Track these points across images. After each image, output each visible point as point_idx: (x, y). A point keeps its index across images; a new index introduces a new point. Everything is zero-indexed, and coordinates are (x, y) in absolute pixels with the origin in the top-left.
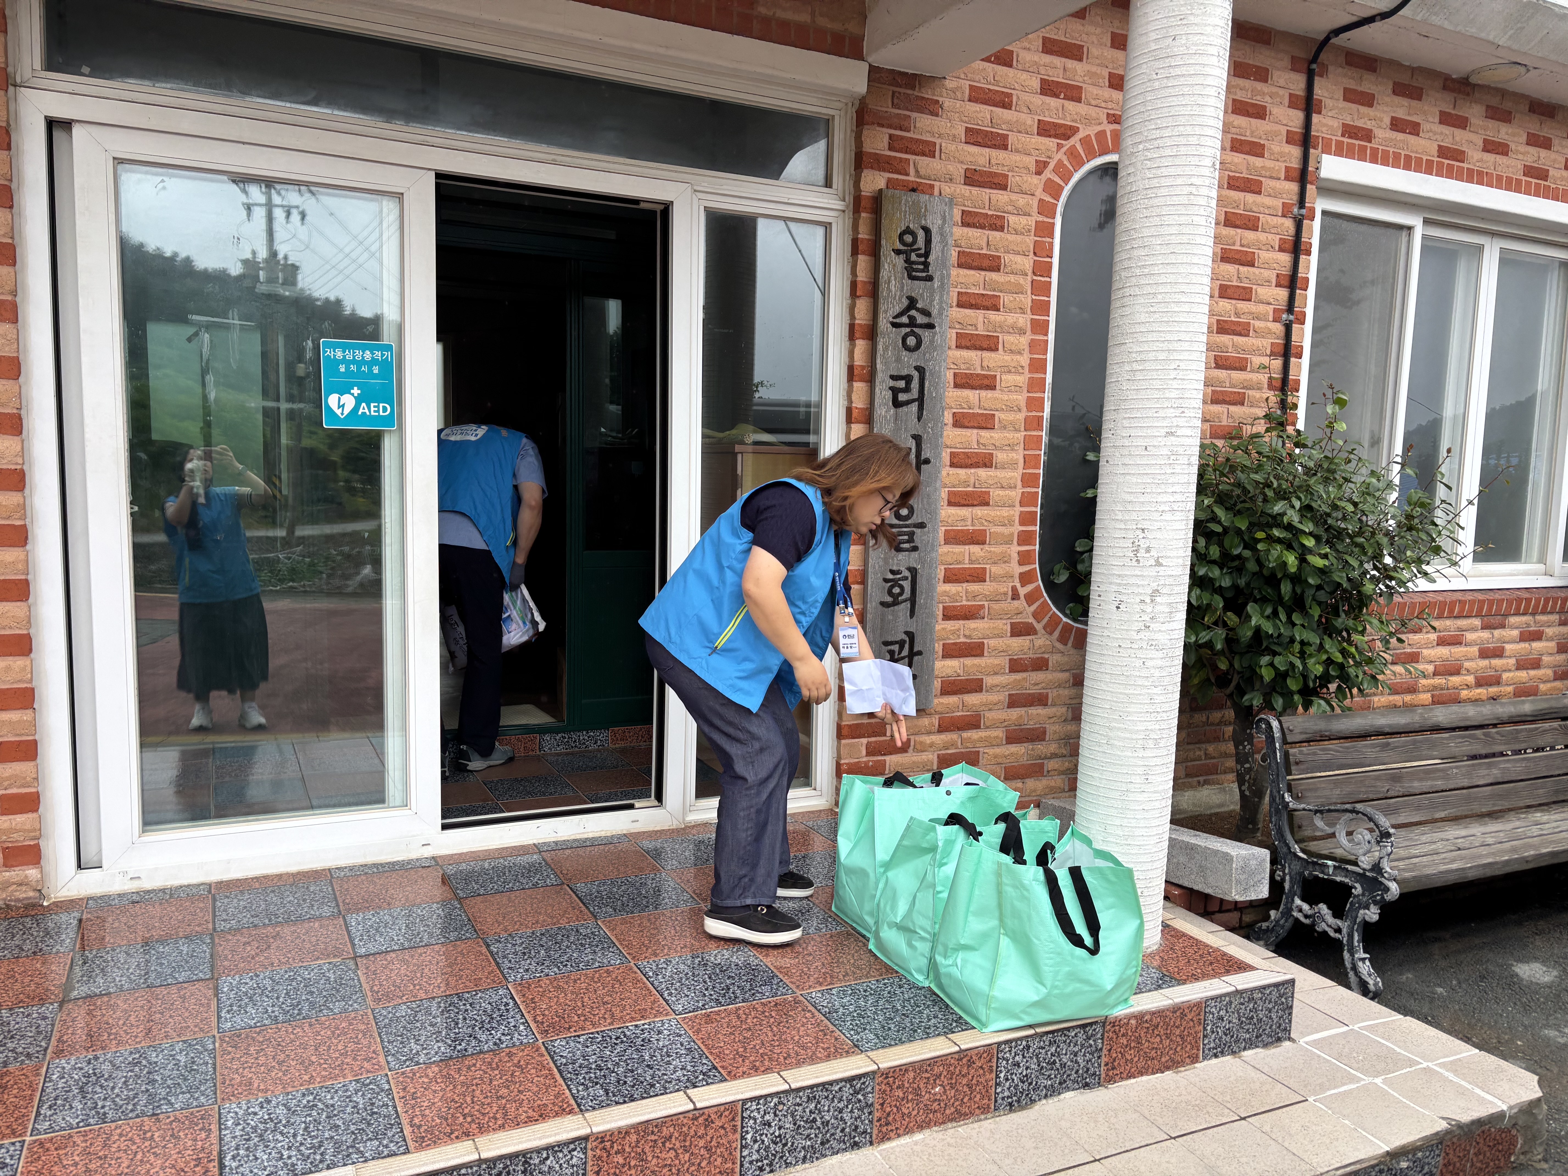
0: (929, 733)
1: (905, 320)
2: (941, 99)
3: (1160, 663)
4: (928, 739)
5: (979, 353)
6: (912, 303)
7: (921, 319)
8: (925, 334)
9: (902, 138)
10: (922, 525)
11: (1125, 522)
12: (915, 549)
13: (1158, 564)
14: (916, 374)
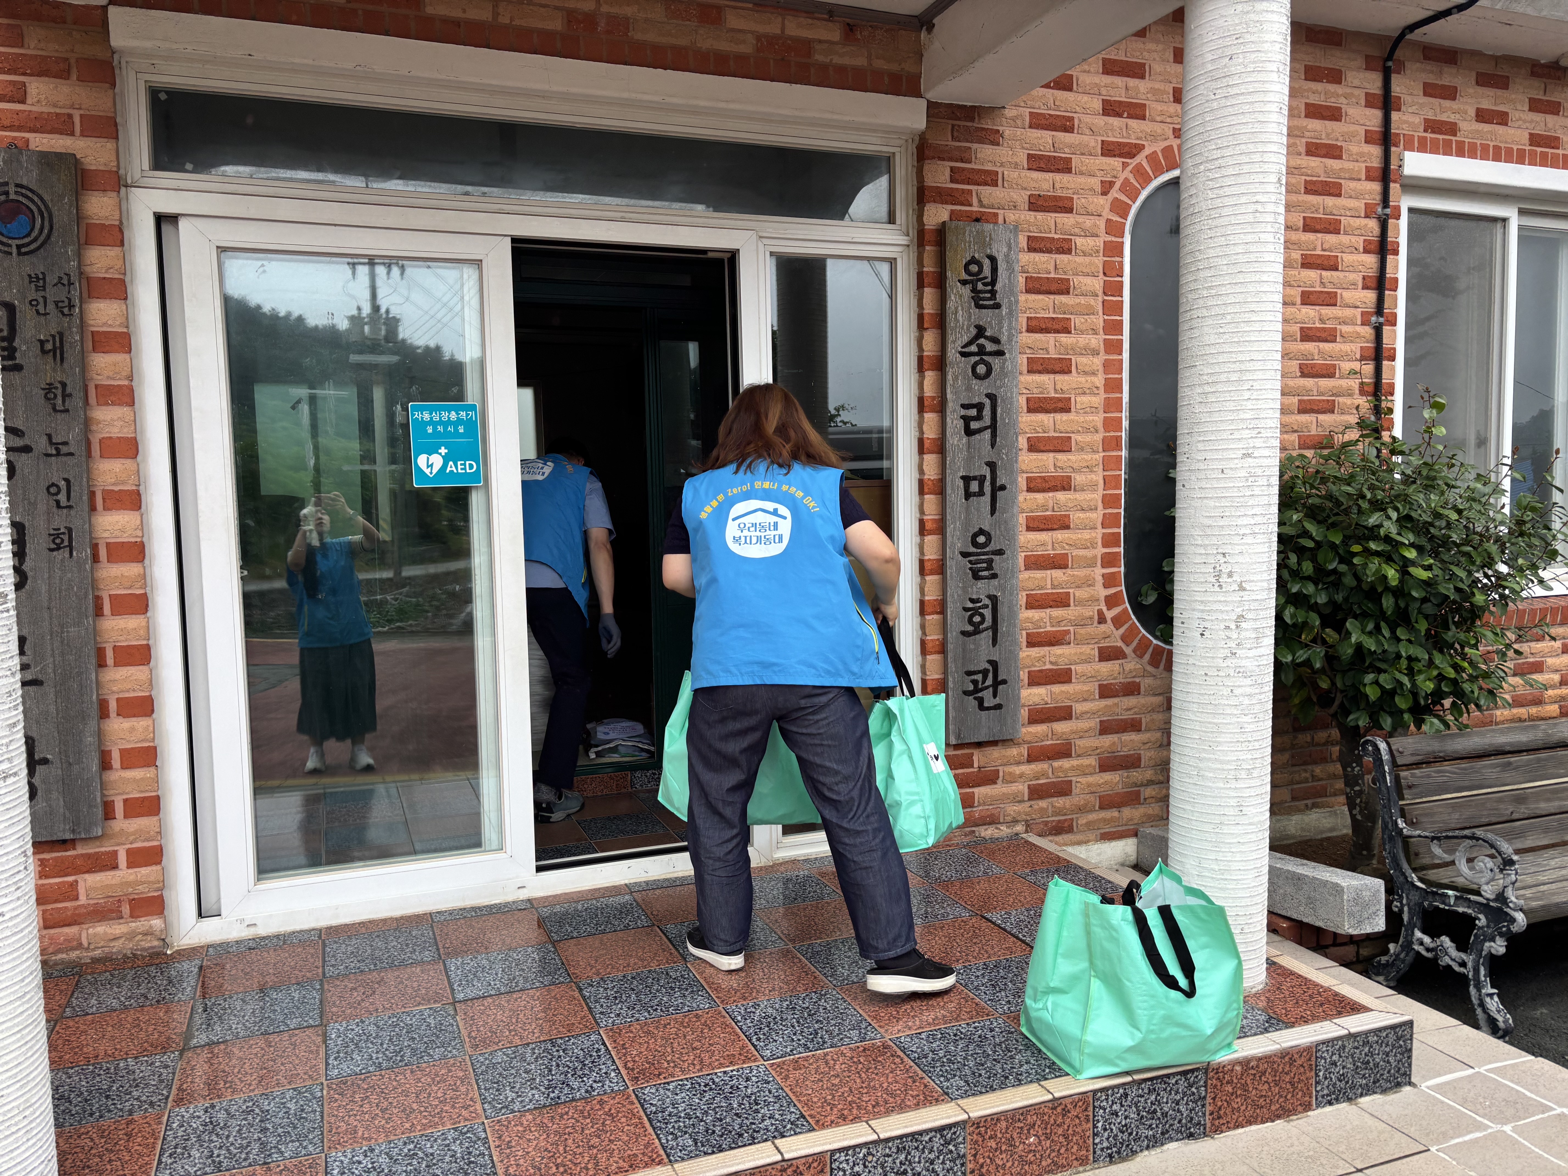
0: (1018, 763)
1: (973, 348)
2: (1001, 129)
3: (1249, 690)
4: (1017, 770)
5: (1052, 376)
6: (980, 331)
7: (990, 347)
8: (996, 362)
9: (964, 169)
10: (1000, 552)
11: (1205, 546)
12: (994, 576)
13: (1242, 588)
14: (987, 402)
